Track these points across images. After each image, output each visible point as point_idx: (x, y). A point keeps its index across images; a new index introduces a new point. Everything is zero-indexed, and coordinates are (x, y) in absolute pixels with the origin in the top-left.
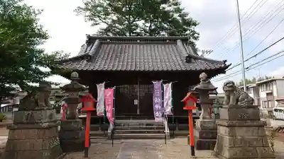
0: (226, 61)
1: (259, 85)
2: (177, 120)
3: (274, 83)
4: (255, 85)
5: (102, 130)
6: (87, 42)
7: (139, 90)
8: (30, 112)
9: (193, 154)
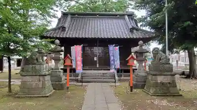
2: (123, 70)
5: (74, 77)
8: (34, 66)
9: (131, 91)
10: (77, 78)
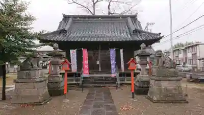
0: (160, 34)
1: (187, 48)
2: (125, 74)
3: (198, 46)
4: (184, 48)
5: (76, 81)
6: (63, 19)
7: (101, 53)
8: (28, 72)
9: (133, 97)
10: (78, 82)
